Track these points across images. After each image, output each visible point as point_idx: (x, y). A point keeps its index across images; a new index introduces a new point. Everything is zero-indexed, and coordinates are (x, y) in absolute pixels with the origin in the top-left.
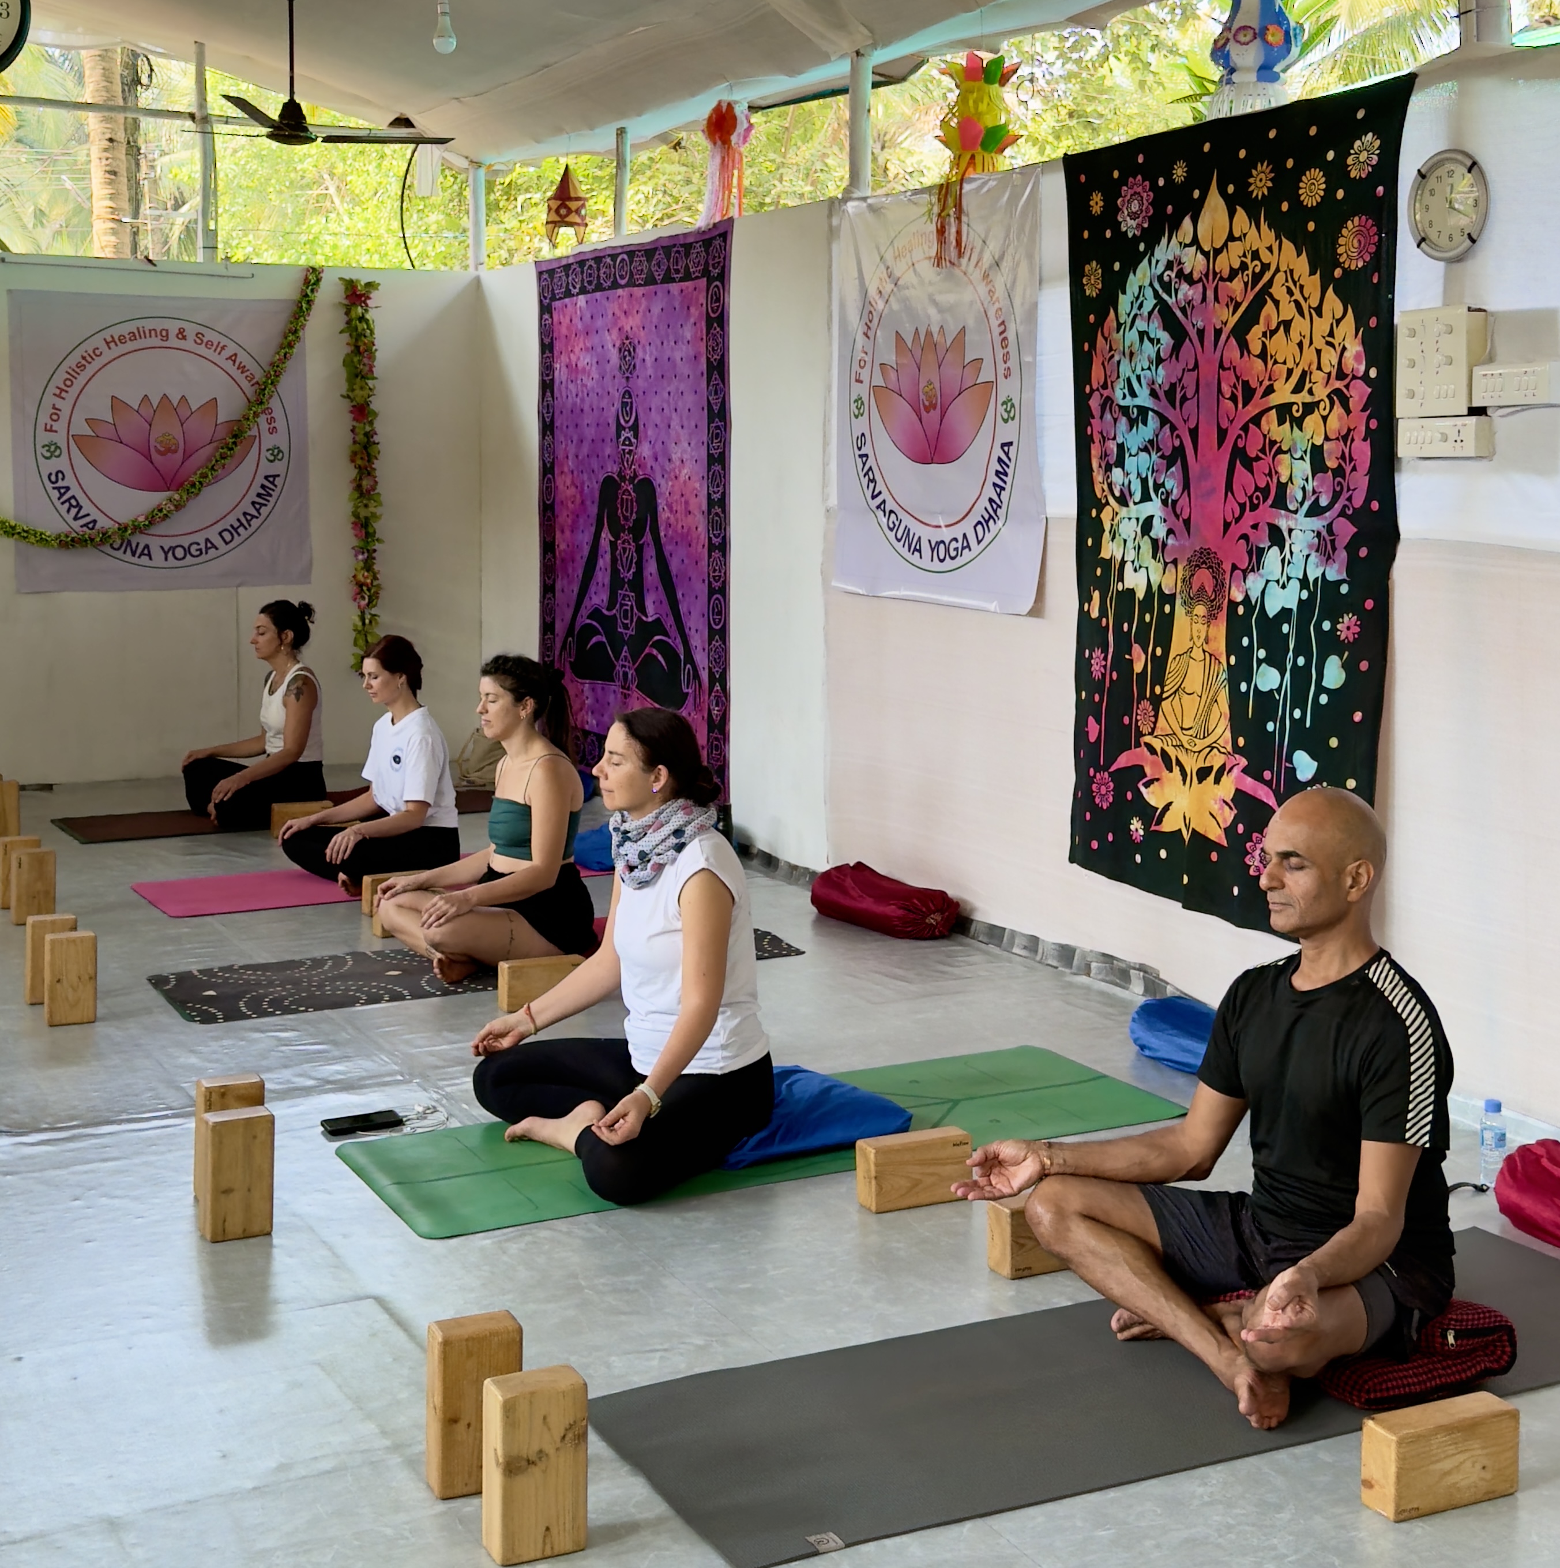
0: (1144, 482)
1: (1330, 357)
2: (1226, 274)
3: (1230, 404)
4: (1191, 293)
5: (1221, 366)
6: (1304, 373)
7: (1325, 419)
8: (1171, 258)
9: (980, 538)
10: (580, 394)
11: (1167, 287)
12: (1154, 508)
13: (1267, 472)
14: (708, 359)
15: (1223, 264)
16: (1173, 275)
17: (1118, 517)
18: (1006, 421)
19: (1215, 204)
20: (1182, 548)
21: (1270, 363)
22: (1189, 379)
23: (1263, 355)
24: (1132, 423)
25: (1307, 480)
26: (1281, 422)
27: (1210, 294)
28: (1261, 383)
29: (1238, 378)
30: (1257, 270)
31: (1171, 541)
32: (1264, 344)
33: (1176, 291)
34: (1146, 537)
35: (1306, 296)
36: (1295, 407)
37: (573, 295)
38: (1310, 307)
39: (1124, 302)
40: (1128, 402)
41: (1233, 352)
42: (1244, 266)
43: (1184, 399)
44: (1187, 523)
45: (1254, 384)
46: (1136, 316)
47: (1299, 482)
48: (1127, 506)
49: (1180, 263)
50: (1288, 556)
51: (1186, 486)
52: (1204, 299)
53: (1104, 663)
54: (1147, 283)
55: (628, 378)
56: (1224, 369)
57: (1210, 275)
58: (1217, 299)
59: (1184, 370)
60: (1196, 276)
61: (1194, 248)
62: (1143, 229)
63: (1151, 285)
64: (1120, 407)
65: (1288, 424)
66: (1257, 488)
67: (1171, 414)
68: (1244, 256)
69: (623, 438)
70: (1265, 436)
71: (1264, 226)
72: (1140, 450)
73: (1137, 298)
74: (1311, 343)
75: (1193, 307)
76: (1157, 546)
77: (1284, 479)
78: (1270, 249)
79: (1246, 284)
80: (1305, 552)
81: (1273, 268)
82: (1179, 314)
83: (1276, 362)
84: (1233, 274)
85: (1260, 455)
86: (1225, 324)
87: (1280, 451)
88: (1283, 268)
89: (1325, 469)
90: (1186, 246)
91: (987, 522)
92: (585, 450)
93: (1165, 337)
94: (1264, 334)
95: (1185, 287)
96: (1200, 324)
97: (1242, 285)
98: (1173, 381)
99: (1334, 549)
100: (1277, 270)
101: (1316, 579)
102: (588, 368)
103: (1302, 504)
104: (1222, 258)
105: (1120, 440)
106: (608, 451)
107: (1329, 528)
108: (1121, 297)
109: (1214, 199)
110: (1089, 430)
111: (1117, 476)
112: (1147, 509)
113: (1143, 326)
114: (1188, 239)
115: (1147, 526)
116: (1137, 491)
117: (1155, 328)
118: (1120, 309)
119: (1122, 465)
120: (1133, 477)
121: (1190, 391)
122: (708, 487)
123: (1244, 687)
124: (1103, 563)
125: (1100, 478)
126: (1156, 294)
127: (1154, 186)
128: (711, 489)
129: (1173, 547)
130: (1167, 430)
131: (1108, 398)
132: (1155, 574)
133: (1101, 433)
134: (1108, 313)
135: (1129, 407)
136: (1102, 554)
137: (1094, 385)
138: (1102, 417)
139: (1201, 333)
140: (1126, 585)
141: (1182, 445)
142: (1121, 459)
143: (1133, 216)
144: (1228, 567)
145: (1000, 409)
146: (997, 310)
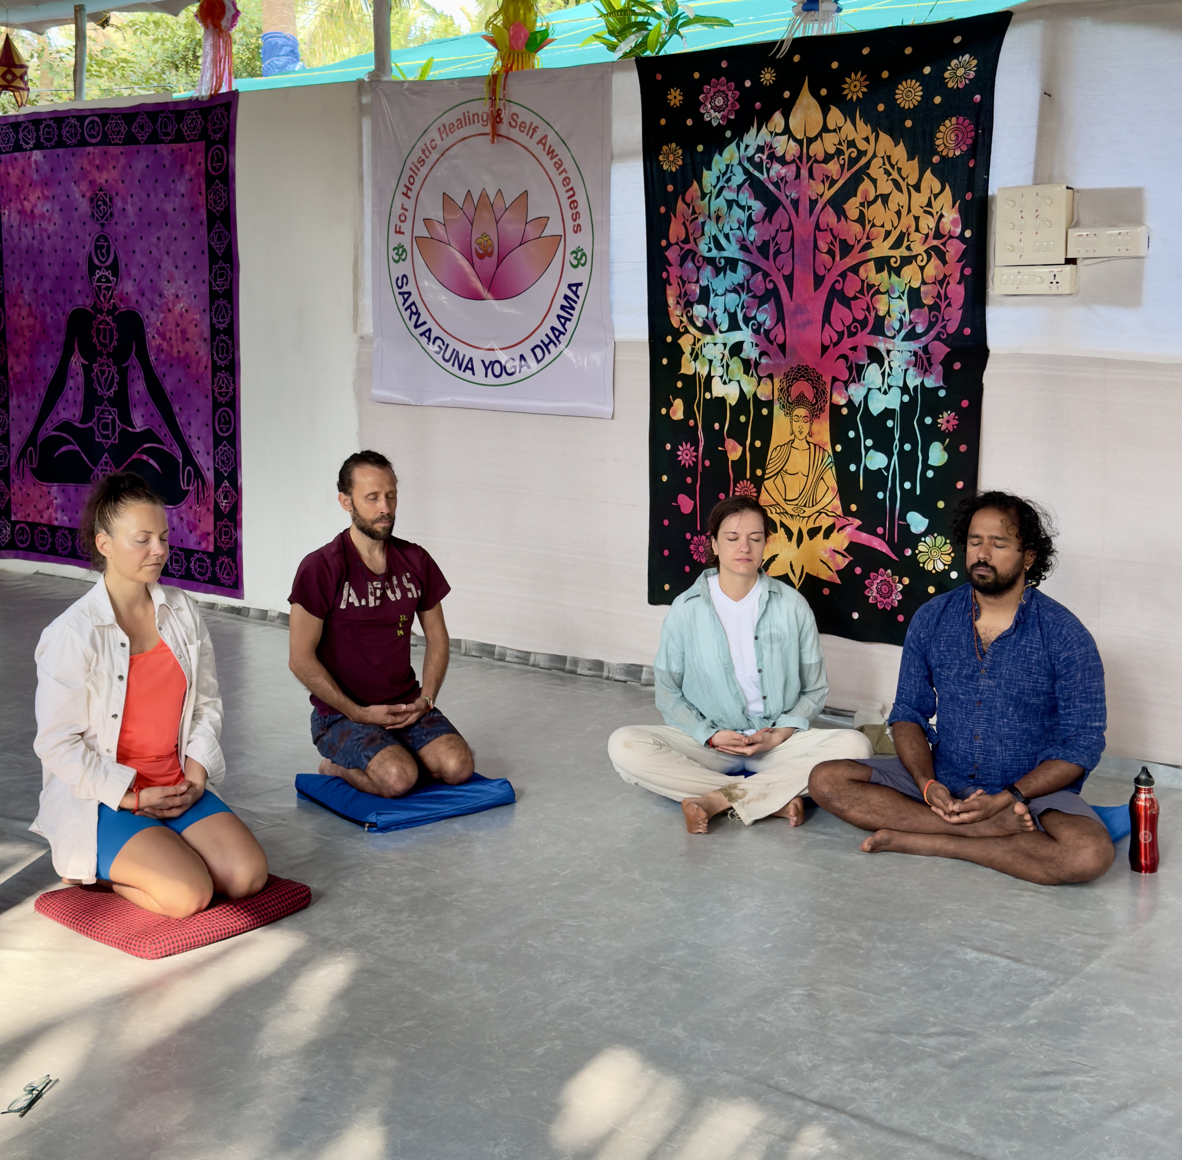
0: (733, 315)
1: (928, 222)
2: (821, 156)
3: (827, 257)
4: (783, 171)
5: (817, 227)
6: (902, 234)
7: (922, 268)
8: (762, 143)
9: (539, 358)
10: (38, 237)
11: (759, 166)
12: (744, 335)
13: (865, 308)
14: (208, 210)
15: (817, 149)
16: (764, 157)
17: (701, 343)
18: (575, 267)
19: (807, 103)
20: (777, 366)
21: (868, 227)
22: (783, 238)
23: (861, 220)
25: (904, 314)
26: (879, 270)
27: (804, 173)
28: (859, 241)
29: (835, 238)
30: (854, 155)
31: (763, 361)
32: (862, 213)
33: (768, 170)
34: (735, 358)
35: (904, 176)
36: (893, 260)
37: (26, 150)
38: (908, 184)
39: (709, 178)
40: (714, 253)
41: (830, 217)
42: (839, 152)
43: (778, 252)
44: (782, 347)
45: (851, 242)
46: (722, 189)
47: (896, 314)
48: (712, 333)
49: (771, 147)
50: (888, 370)
51: (780, 318)
52: (798, 175)
53: (695, 454)
54: (735, 162)
55: (103, 225)
56: (821, 230)
57: (803, 158)
58: (811, 176)
59: (777, 231)
60: (788, 158)
61: (786, 137)
62: (729, 119)
63: (740, 163)
64: (705, 258)
65: (885, 273)
66: (855, 320)
67: (762, 263)
68: (840, 143)
69: (97, 276)
70: (863, 281)
71: (860, 123)
72: (728, 291)
73: (724, 174)
74: (909, 211)
75: (786, 182)
76: (747, 366)
77: (881, 313)
78: (867, 140)
79: (842, 166)
80: (904, 367)
81: (870, 155)
82: (771, 187)
83: (874, 225)
84: (828, 158)
85: (858, 295)
86: (822, 195)
87: (878, 292)
88: (881, 154)
89: (921, 305)
90: (777, 134)
91: (547, 346)
92: (47, 285)
93: (757, 206)
94: (862, 204)
95: (776, 168)
96: (794, 195)
97: (838, 166)
98: (767, 238)
99: (930, 365)
100: (874, 156)
101: (916, 388)
102: (47, 214)
103: (899, 331)
104: (816, 145)
105: (704, 283)
106: (78, 287)
107: (925, 349)
108: (706, 173)
109: (806, 99)
110: (665, 275)
111: (700, 311)
112: (735, 337)
113: (732, 196)
114: (780, 129)
115: (736, 349)
116: (724, 323)
117: (745, 198)
118: (704, 182)
119: (706, 303)
120: (719, 312)
121: (784, 246)
122: (211, 318)
123: (853, 468)
124: (685, 378)
125: (678, 313)
126: (746, 171)
127: (740, 87)
128: (215, 320)
129: (767, 365)
130: (759, 276)
131: (690, 251)
132: (749, 386)
133: (681, 277)
134: (691, 185)
135: (715, 258)
136: (683, 371)
137: (673, 240)
138: (681, 265)
139: (795, 203)
140: (715, 394)
141: (776, 288)
142: (704, 298)
143: (717, 109)
144: (828, 379)
145: (569, 257)
146: (565, 179)
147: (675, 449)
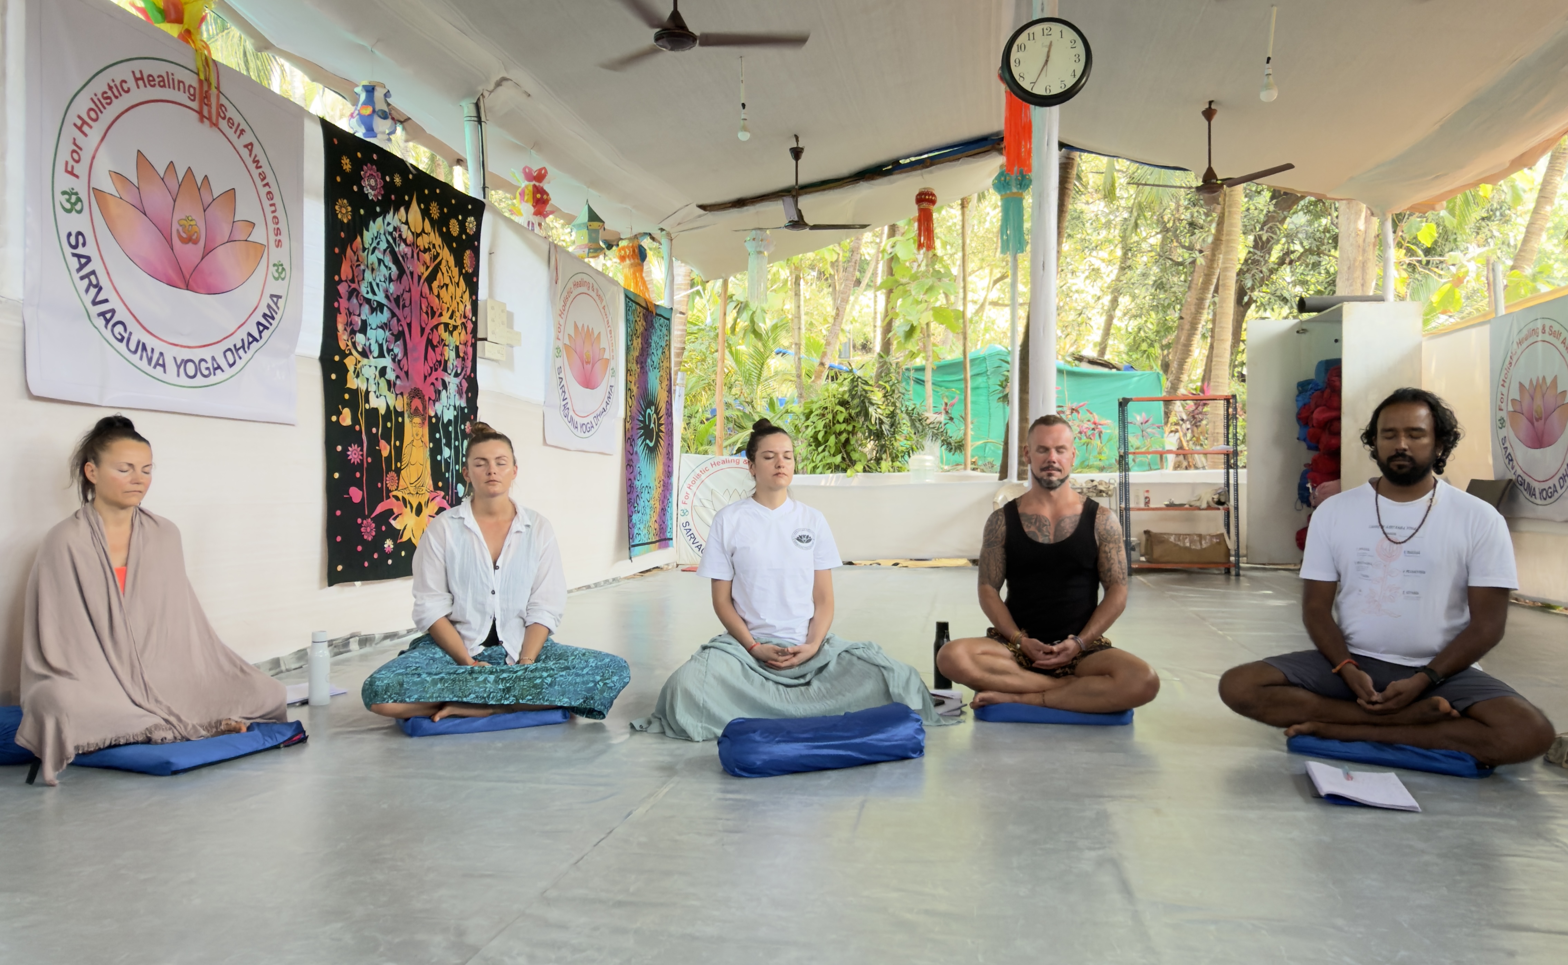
0: (381, 346)
1: (461, 307)
2: (422, 249)
3: (425, 315)
4: (406, 250)
5: (422, 295)
6: (453, 312)
7: (460, 334)
8: (396, 226)
9: (231, 362)
11: (394, 241)
12: (387, 362)
13: (440, 353)
15: (420, 242)
16: (397, 236)
17: (361, 364)
18: (277, 279)
19: (415, 210)
20: (405, 387)
21: (441, 302)
22: (407, 296)
23: (438, 296)
24: (373, 310)
25: (455, 360)
26: (445, 331)
27: (415, 256)
28: (438, 310)
29: (428, 304)
30: (435, 254)
31: (398, 382)
32: (439, 292)
33: (399, 246)
34: (382, 379)
35: (453, 276)
36: (450, 326)
38: (455, 281)
39: (368, 236)
40: (370, 296)
41: (426, 289)
42: (429, 250)
43: (404, 306)
44: (407, 373)
45: (435, 309)
46: (375, 248)
47: (451, 360)
48: (368, 358)
49: (400, 231)
50: (449, 395)
51: (406, 353)
52: (412, 256)
53: (361, 453)
54: (382, 232)
56: (423, 297)
57: (413, 244)
58: (418, 259)
59: (404, 290)
60: (408, 242)
61: (407, 227)
62: (378, 199)
63: (385, 235)
64: (365, 299)
65: (448, 333)
66: (437, 361)
67: (396, 311)
68: (429, 244)
70: (440, 336)
71: (437, 234)
72: (378, 327)
73: (376, 238)
74: (455, 298)
75: (407, 258)
76: (390, 385)
77: (446, 358)
78: (439, 246)
79: (431, 258)
80: (455, 394)
81: (441, 256)
82: (401, 259)
83: (443, 302)
84: (426, 251)
85: (437, 344)
86: (423, 274)
87: (445, 345)
88: (445, 258)
89: (459, 356)
90: (402, 223)
91: (237, 350)
93: (394, 268)
94: (439, 287)
95: (403, 245)
96: (411, 269)
97: (429, 258)
98: (399, 294)
99: (461, 393)
100: (442, 258)
101: (458, 406)
103: (452, 371)
104: (420, 239)
105: (363, 317)
107: (460, 383)
108: (365, 232)
109: (414, 206)
110: (336, 305)
111: (360, 338)
112: (382, 363)
113: (381, 256)
114: (404, 221)
115: (383, 372)
116: (375, 351)
117: (388, 260)
118: (365, 239)
119: (365, 334)
120: (373, 341)
121: (407, 303)
123: (439, 458)
124: (350, 391)
125: (345, 337)
126: (388, 242)
127: (383, 179)
129: (400, 387)
131: (354, 290)
132: (391, 400)
133: (348, 309)
134: (356, 238)
135: (370, 300)
136: (348, 386)
137: (343, 278)
138: (349, 299)
139: (411, 274)
140: (372, 406)
141: (403, 332)
142: (364, 329)
143: (372, 188)
144: (427, 398)
145: (272, 269)
146: (269, 193)
147: (345, 450)
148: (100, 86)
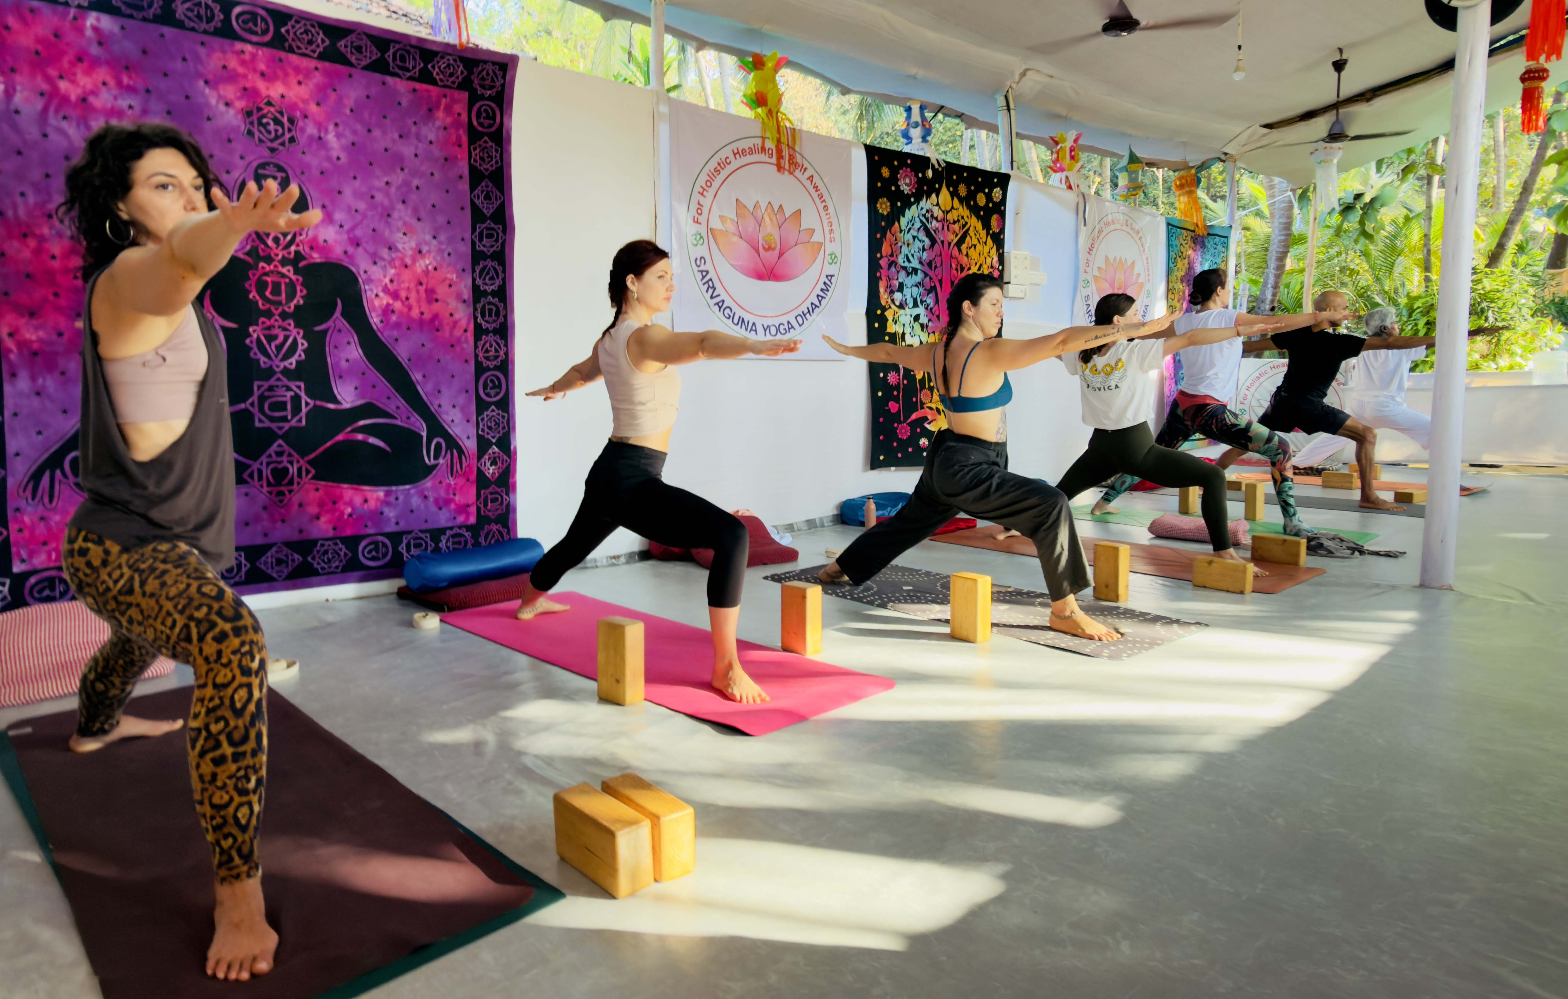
0: (915, 300)
1: (989, 260)
2: (952, 221)
4: (937, 225)
5: (951, 256)
6: (981, 265)
8: (928, 209)
9: (800, 323)
11: (927, 220)
12: (921, 310)
15: (949, 217)
16: (929, 216)
17: (898, 314)
18: (832, 264)
19: (945, 194)
22: (938, 259)
24: (908, 274)
27: (946, 228)
29: (958, 262)
30: (964, 223)
31: (930, 324)
32: (967, 252)
33: (931, 223)
34: (917, 323)
35: (981, 237)
38: (982, 241)
39: (904, 221)
40: (906, 264)
41: (955, 252)
42: (958, 221)
43: (936, 267)
45: (964, 265)
46: (910, 228)
48: (905, 309)
49: (931, 212)
51: (937, 302)
52: (943, 229)
54: (916, 215)
56: (952, 258)
57: (944, 220)
58: (948, 230)
59: (935, 255)
60: (939, 219)
61: (937, 208)
62: (912, 192)
63: (918, 217)
64: (901, 267)
67: (929, 271)
68: (959, 216)
71: (965, 208)
72: (913, 285)
73: (911, 221)
74: (983, 254)
75: (938, 231)
76: (923, 327)
78: (968, 217)
79: (960, 227)
81: (968, 224)
82: (933, 232)
84: (955, 222)
86: (952, 240)
88: (973, 225)
90: (934, 205)
91: (805, 315)
93: (927, 242)
94: (967, 248)
95: (934, 222)
96: (942, 239)
97: (958, 227)
98: (931, 259)
100: (971, 225)
104: (949, 214)
105: (901, 280)
108: (902, 219)
109: (944, 191)
110: (878, 274)
111: (898, 296)
112: (916, 311)
113: (915, 234)
114: (935, 203)
115: (917, 318)
116: (911, 303)
117: (922, 235)
118: (901, 223)
119: (902, 291)
120: (908, 297)
121: (938, 265)
122: (474, 280)
124: (889, 334)
125: (886, 297)
126: (921, 221)
127: (917, 176)
128: (479, 282)
129: (932, 327)
130: (928, 278)
131: (893, 262)
132: (924, 337)
133: (888, 276)
134: (894, 224)
135: (906, 267)
136: (888, 330)
137: (884, 254)
138: (889, 269)
139: (942, 242)
141: (935, 286)
142: (901, 288)
143: (907, 185)
145: (828, 257)
146: (825, 206)
147: (886, 376)
148: (713, 164)
